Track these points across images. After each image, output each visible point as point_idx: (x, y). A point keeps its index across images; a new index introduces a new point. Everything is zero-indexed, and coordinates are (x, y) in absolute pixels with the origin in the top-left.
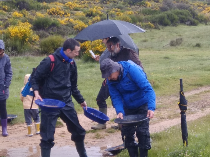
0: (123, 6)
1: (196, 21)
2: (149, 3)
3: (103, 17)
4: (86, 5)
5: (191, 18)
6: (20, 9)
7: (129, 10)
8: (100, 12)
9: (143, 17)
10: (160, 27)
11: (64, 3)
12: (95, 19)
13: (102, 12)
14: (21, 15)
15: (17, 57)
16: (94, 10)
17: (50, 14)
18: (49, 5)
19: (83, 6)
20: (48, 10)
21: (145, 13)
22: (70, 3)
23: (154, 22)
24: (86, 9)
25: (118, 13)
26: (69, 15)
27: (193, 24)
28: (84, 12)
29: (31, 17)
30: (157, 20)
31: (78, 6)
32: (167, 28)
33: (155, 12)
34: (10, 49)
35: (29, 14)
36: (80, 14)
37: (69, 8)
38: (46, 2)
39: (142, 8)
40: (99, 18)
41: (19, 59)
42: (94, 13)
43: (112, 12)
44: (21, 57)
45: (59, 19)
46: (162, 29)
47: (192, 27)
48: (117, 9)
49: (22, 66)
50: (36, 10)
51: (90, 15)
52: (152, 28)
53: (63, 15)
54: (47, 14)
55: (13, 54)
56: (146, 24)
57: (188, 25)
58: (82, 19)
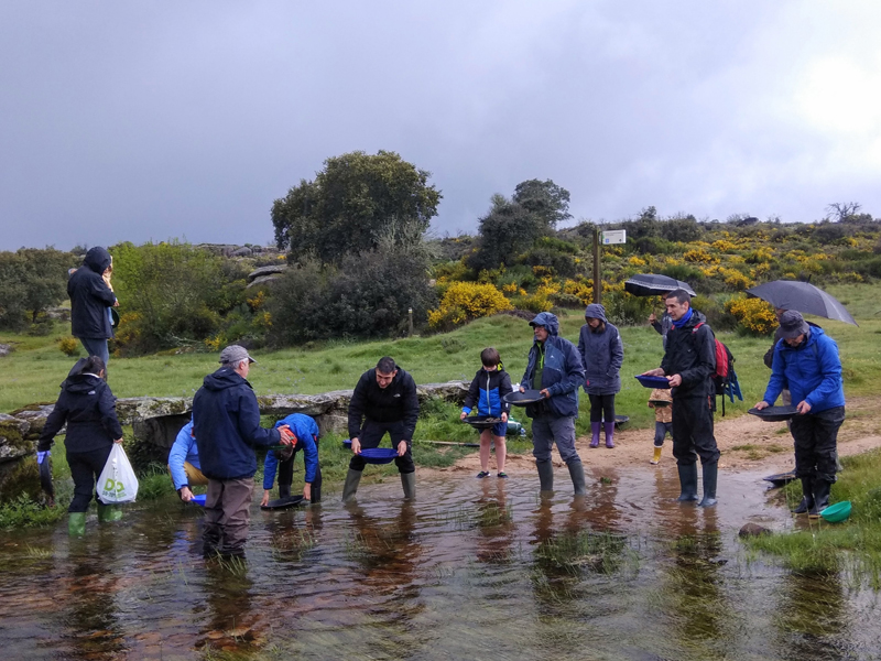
0: (810, 246)
2: (854, 241)
3: (774, 264)
4: (747, 245)
6: (642, 253)
7: (820, 253)
8: (770, 256)
9: (843, 264)
11: (711, 243)
12: (761, 266)
13: (773, 256)
14: (643, 262)
15: (633, 328)
16: (760, 253)
17: (688, 259)
18: (687, 246)
19: (742, 246)
20: (685, 254)
21: (846, 256)
22: (721, 242)
23: (862, 272)
24: (746, 252)
25: (799, 257)
26: (719, 261)
29: (658, 265)
30: (868, 269)
31: (733, 246)
33: (865, 255)
34: (623, 314)
35: (654, 260)
36: (736, 259)
37: (718, 250)
38: (683, 241)
39: (842, 249)
40: (767, 265)
41: (636, 331)
42: (759, 257)
43: (790, 255)
44: (640, 328)
45: (701, 268)
46: (877, 283)
48: (799, 251)
49: (641, 341)
50: (666, 254)
51: (753, 261)
52: (859, 281)
53: (709, 261)
54: (683, 259)
55: (627, 323)
56: (847, 275)
58: (739, 268)
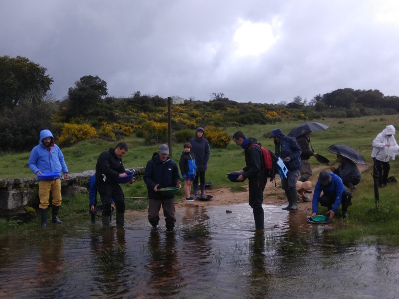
0: (212, 110)
1: (265, 121)
2: (229, 109)
3: (202, 117)
5: (262, 119)
6: (145, 112)
7: (217, 113)
8: (199, 114)
10: (242, 125)
12: (198, 118)
16: (195, 112)
17: (165, 115)
18: (163, 109)
20: (164, 113)
21: (229, 115)
24: (188, 112)
27: (263, 123)
28: (188, 114)
29: (154, 117)
32: (246, 126)
33: (236, 114)
36: (185, 115)
37: (176, 111)
38: (161, 107)
42: (195, 115)
43: (206, 114)
45: (172, 119)
47: (263, 126)
50: (155, 112)
53: (175, 116)
54: (163, 115)
57: (259, 124)
58: (188, 119)
